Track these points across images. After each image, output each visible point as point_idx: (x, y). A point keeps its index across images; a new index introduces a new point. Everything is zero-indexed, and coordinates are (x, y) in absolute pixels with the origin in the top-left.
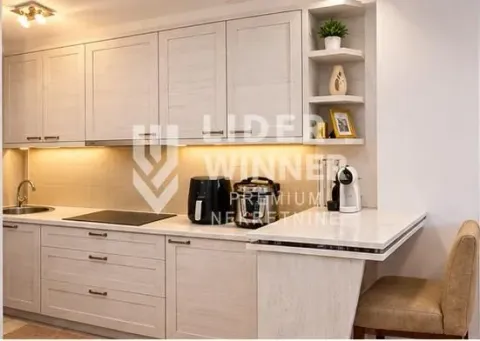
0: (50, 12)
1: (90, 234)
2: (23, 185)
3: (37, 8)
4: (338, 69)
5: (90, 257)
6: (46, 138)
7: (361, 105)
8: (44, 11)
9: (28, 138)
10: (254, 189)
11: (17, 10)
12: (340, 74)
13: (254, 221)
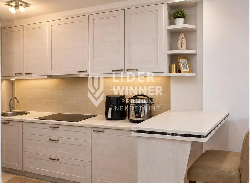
0: (27, 5)
1: (50, 127)
2: (12, 100)
3: (20, 3)
4: (182, 36)
5: (50, 140)
6: (25, 74)
7: (195, 55)
8: (23, 4)
9: (16, 74)
10: (139, 102)
11: (9, 4)
12: (183, 38)
13: (139, 119)
